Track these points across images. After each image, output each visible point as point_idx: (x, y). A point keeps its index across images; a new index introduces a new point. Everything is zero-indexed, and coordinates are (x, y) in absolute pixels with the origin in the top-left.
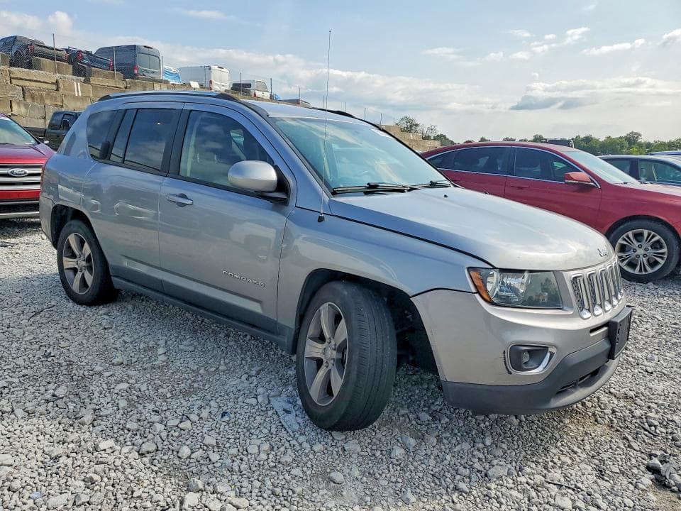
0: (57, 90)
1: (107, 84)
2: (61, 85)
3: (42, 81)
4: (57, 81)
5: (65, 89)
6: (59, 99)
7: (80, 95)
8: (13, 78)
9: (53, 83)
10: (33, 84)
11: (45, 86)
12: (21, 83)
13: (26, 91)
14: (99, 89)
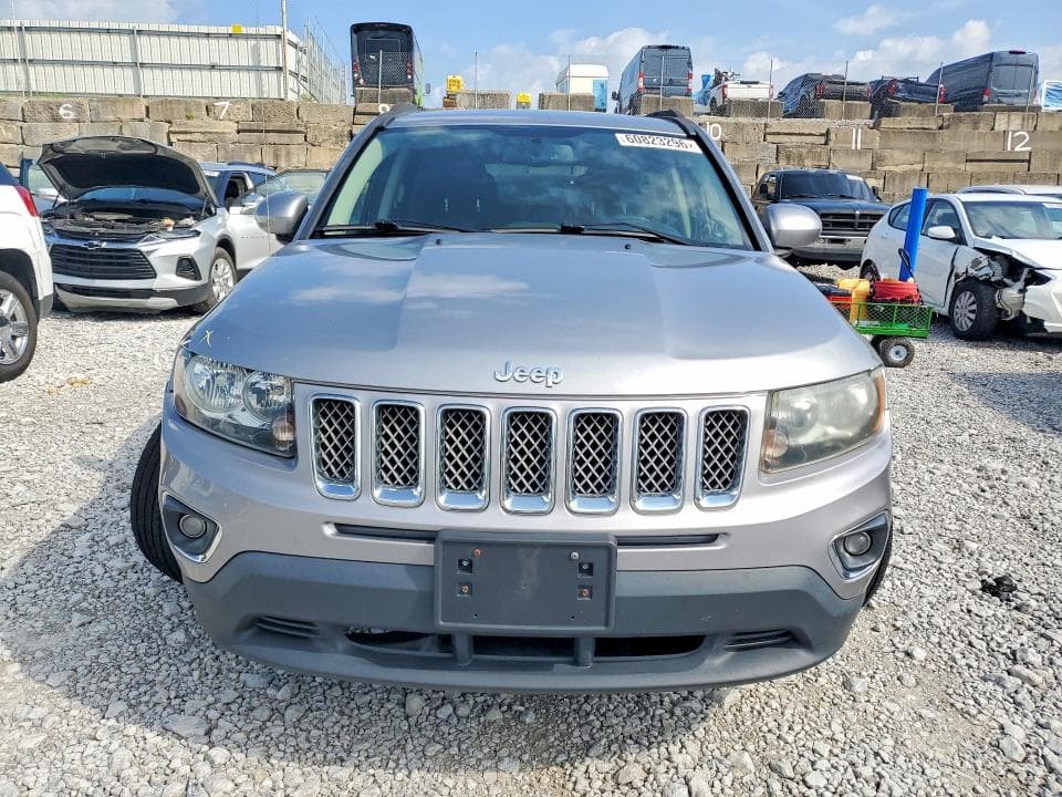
0: (826, 144)
1: (908, 125)
2: (832, 136)
3: (806, 132)
4: (828, 132)
5: (837, 141)
6: (824, 157)
7: (859, 148)
8: (770, 134)
9: (821, 135)
10: (794, 138)
11: (810, 139)
12: (778, 139)
13: (780, 150)
14: (891, 135)
